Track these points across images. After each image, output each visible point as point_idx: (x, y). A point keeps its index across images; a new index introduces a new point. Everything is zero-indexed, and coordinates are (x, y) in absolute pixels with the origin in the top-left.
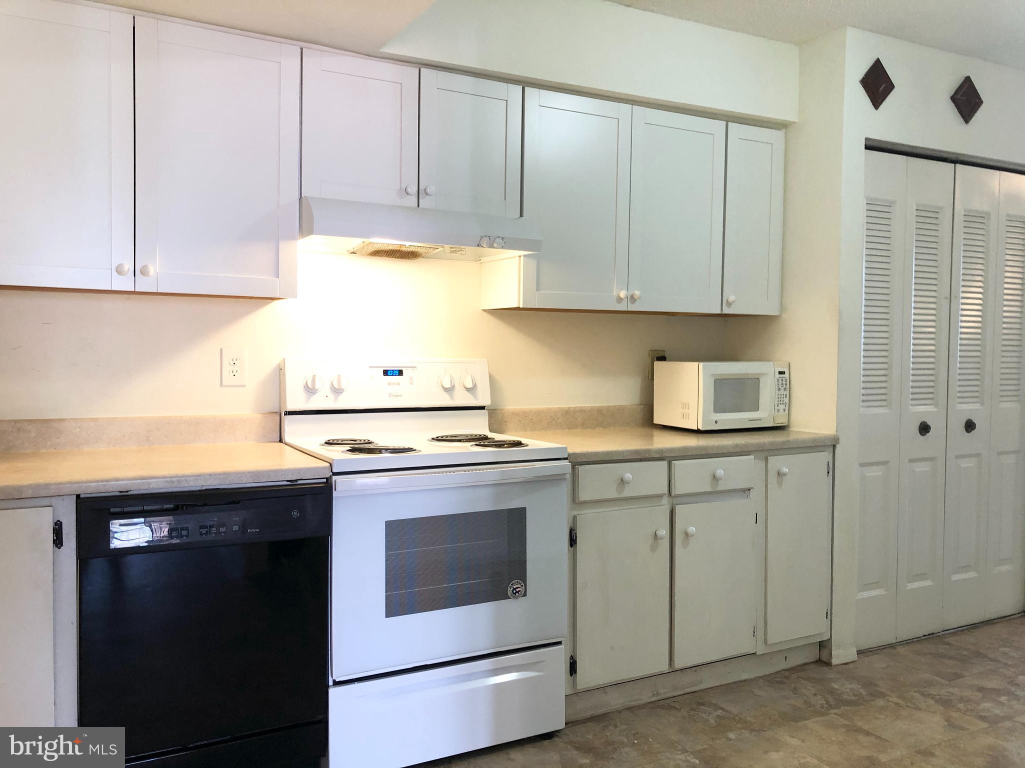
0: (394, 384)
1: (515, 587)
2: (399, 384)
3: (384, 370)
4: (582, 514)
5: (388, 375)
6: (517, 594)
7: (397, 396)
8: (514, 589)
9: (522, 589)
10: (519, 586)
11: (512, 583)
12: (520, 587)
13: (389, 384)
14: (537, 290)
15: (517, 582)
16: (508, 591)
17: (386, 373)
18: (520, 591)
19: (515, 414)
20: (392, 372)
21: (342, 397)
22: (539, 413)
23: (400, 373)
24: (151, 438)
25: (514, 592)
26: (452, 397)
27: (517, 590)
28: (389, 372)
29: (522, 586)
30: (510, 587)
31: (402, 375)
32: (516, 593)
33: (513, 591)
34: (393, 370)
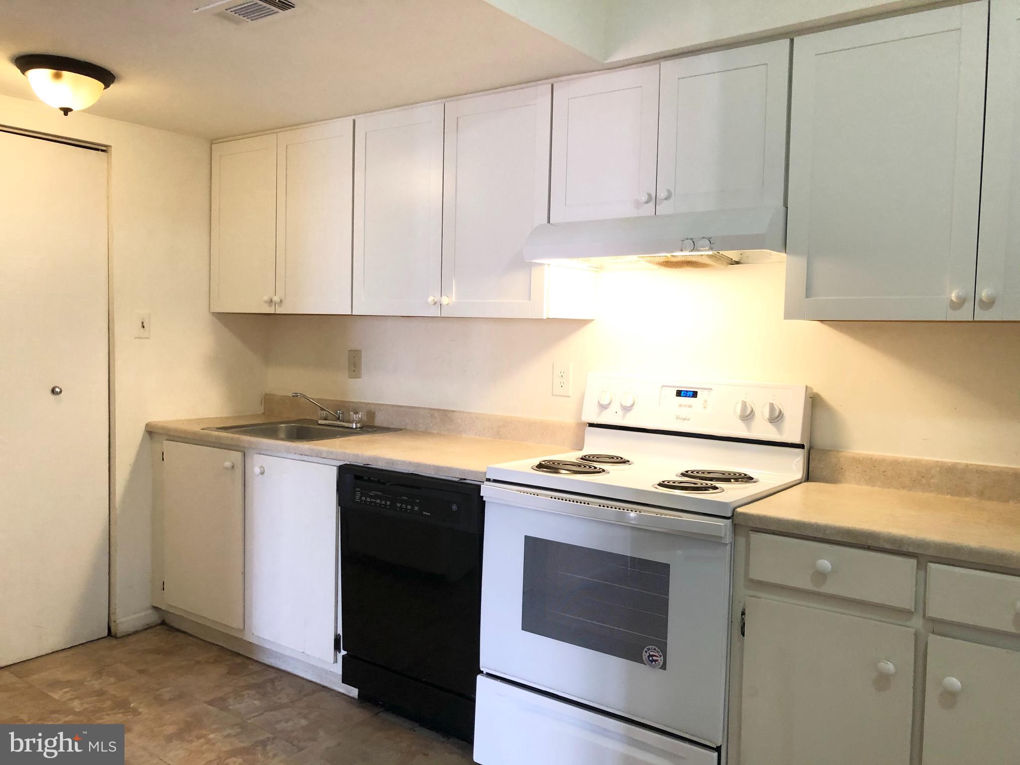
0: (685, 406)
1: (651, 653)
2: (690, 406)
3: (677, 391)
4: (759, 598)
5: (681, 396)
6: (654, 663)
7: (684, 419)
8: (650, 656)
9: (661, 660)
10: (657, 655)
11: (648, 647)
12: (657, 657)
13: (680, 406)
14: (806, 298)
15: (655, 649)
16: (643, 656)
17: (679, 393)
18: (657, 660)
19: (858, 461)
20: (686, 393)
21: (630, 414)
22: (896, 464)
23: (695, 394)
24: (500, 433)
25: (651, 659)
26: (749, 428)
27: (654, 658)
28: (682, 392)
29: (660, 656)
30: (646, 652)
31: (696, 397)
32: (652, 660)
33: (649, 657)
34: (687, 391)
